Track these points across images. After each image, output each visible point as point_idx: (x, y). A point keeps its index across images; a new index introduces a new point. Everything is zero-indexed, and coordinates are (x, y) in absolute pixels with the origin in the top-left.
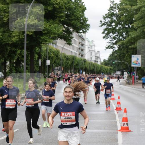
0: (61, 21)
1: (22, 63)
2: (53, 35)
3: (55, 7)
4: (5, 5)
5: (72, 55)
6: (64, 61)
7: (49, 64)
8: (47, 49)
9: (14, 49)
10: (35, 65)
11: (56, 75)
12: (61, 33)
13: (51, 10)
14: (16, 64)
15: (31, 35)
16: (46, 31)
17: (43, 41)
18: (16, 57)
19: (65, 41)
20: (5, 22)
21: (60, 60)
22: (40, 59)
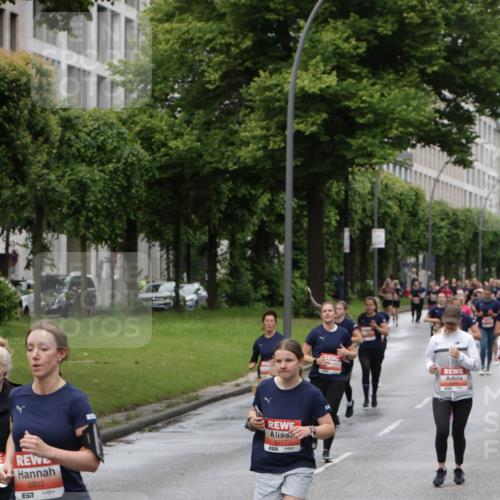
0: (429, 75)
1: (277, 243)
2: (397, 129)
3: (407, 21)
4: (211, 23)
5: (473, 206)
6: (439, 232)
7: (382, 246)
8: (372, 188)
9: (245, 192)
10: (329, 249)
11: (409, 289)
12: (430, 119)
13: (390, 33)
14: (255, 250)
15: (313, 134)
16: (369, 116)
17: (357, 157)
18: (255, 220)
19: (445, 154)
20: (211, 87)
21: (427, 227)
22: (346, 226)
